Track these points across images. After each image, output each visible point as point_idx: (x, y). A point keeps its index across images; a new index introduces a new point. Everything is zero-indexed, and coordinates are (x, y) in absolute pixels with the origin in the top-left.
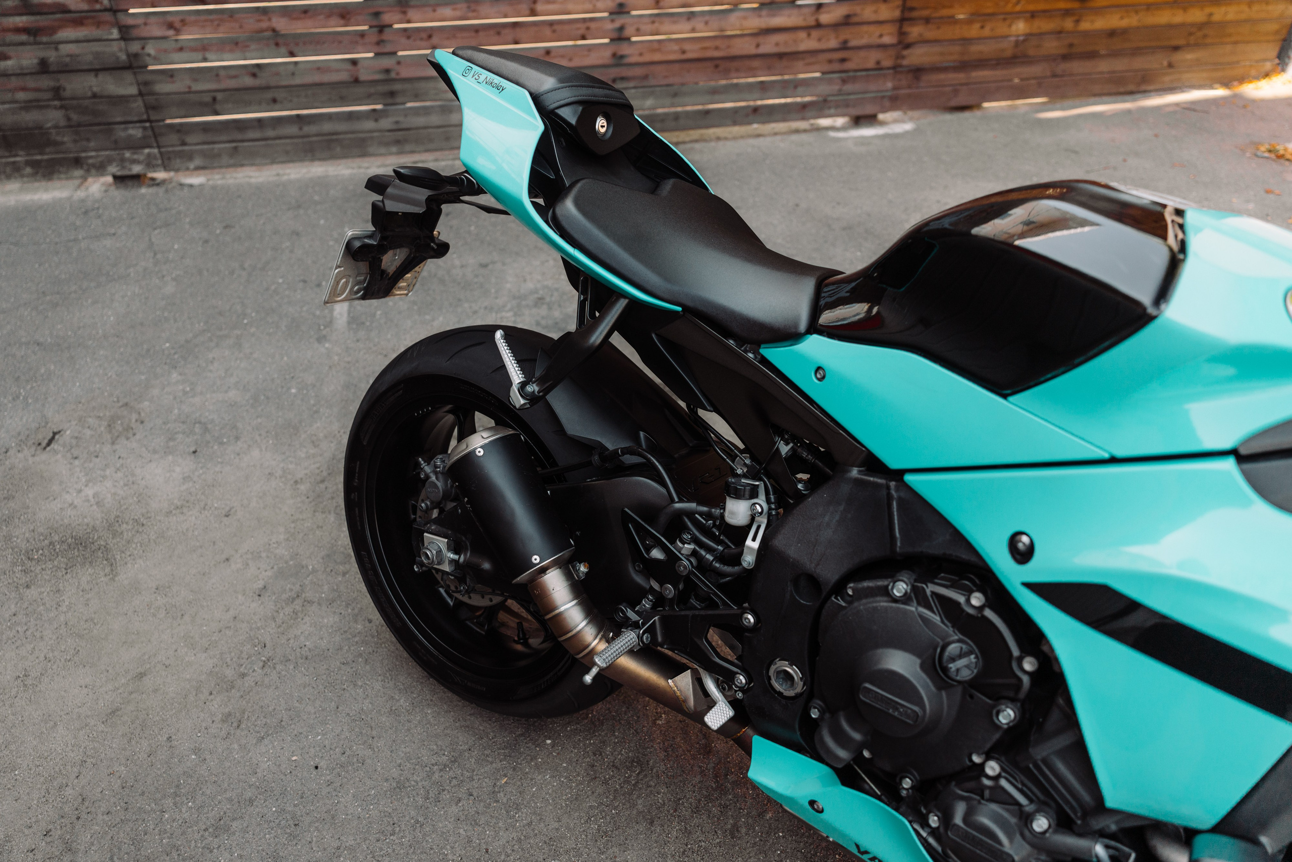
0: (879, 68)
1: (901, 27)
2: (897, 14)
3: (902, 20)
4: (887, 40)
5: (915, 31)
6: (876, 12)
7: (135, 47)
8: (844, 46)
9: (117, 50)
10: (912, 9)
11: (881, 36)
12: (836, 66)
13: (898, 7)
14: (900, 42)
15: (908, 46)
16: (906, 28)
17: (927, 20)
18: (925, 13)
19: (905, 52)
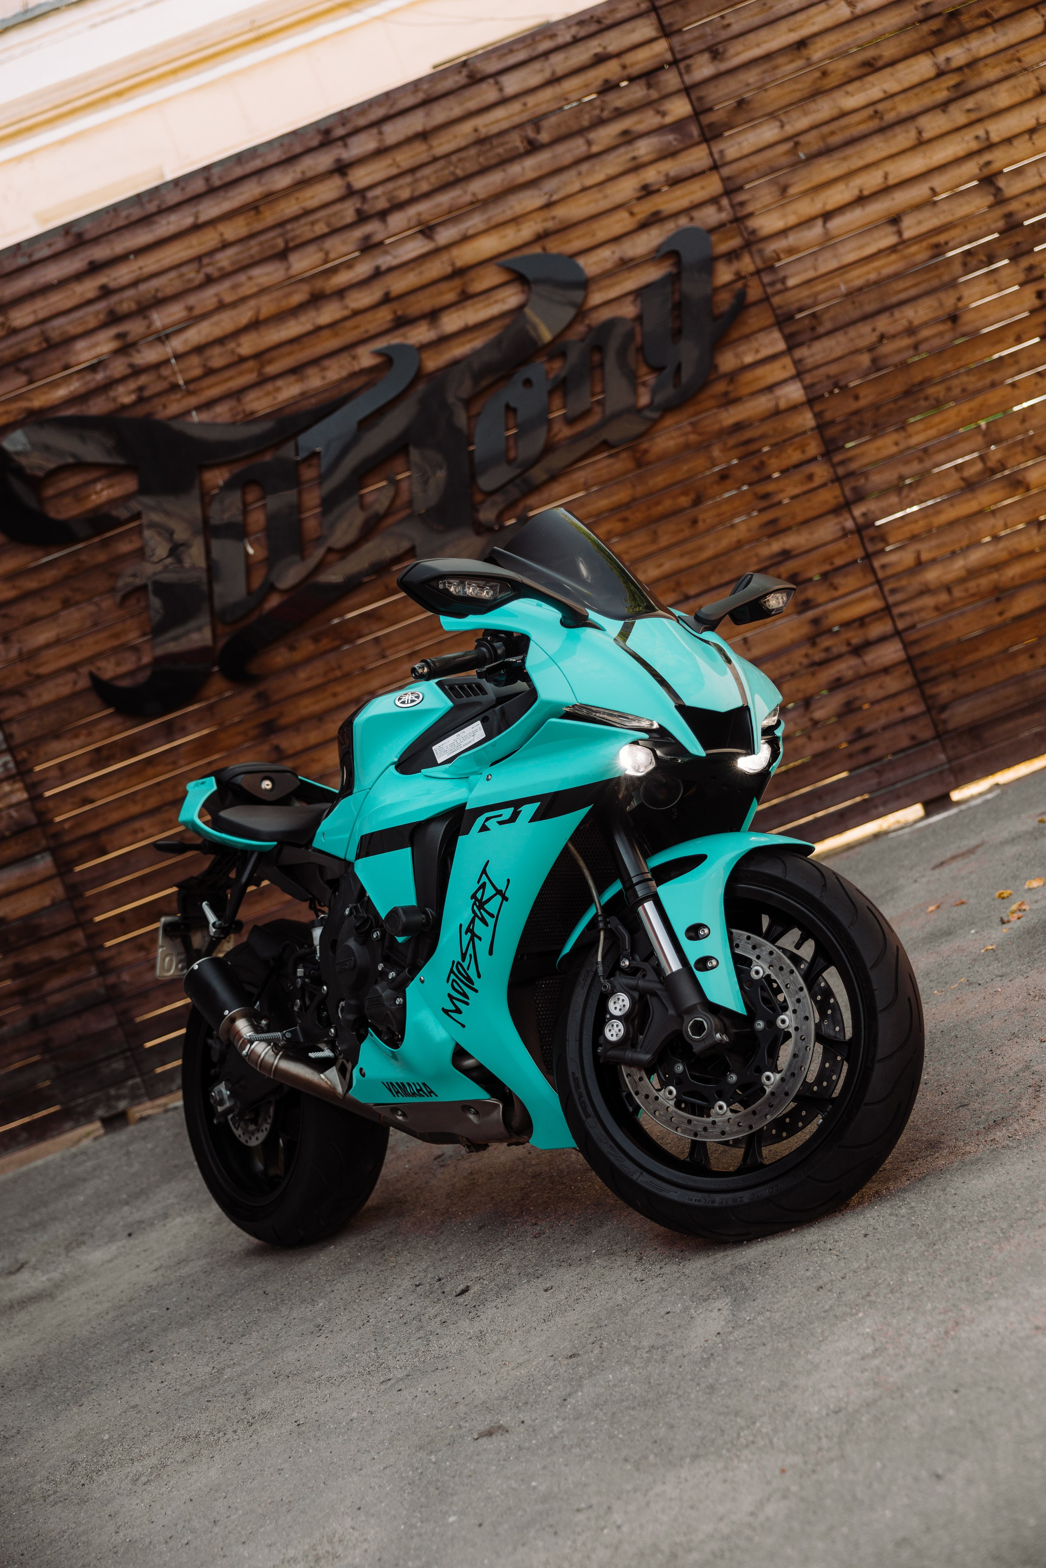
0: (917, 743)
1: (923, 693)
2: (910, 680)
3: (920, 685)
4: (911, 710)
5: (944, 690)
6: (881, 687)
7: (112, 979)
8: (859, 734)
9: (96, 986)
10: (926, 669)
11: (902, 709)
12: (862, 759)
13: (907, 673)
14: (929, 709)
15: (943, 708)
16: (931, 690)
17: (954, 674)
18: (945, 668)
19: (944, 716)
